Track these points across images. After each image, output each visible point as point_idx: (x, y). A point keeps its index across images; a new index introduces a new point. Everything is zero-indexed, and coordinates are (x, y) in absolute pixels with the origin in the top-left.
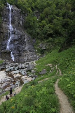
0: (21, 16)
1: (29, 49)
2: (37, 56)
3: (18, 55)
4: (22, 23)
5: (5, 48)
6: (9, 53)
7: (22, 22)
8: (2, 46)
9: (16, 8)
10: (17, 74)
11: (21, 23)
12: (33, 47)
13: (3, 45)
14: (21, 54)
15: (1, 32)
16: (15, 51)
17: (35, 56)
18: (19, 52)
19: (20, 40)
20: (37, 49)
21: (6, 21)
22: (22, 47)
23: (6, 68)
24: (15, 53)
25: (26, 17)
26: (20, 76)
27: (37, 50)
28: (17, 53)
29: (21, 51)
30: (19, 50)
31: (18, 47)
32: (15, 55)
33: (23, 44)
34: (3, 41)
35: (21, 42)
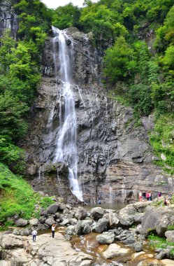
0: (94, 50)
1: (133, 155)
2: (166, 178)
3: (92, 177)
4: (99, 71)
5: (51, 157)
6: (64, 174)
7: (99, 67)
8: (41, 150)
9: (78, 34)
10: (109, 244)
11: (94, 70)
12: (145, 146)
13: (46, 148)
14: (103, 174)
15: (40, 109)
16: (84, 167)
17: (158, 178)
18: (97, 169)
19: (97, 127)
21: (51, 76)
22: (106, 147)
23: (64, 222)
24: (82, 173)
25: (111, 51)
26: (124, 251)
27: (163, 157)
28: (88, 172)
29: (102, 165)
30: (94, 162)
31: (93, 148)
32: (83, 178)
33: (109, 136)
34: (45, 136)
35: (100, 130)
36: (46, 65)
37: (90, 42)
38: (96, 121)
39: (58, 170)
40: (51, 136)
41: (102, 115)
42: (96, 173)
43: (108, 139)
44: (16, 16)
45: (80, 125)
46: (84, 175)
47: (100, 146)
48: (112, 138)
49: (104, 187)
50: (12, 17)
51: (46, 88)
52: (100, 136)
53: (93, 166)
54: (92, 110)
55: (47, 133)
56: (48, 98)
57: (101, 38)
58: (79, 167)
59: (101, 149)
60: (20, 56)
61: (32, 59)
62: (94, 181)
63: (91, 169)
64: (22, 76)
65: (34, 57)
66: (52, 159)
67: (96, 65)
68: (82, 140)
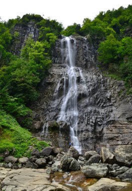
0: (91, 46)
1: (127, 116)
3: (91, 135)
4: (96, 59)
5: (56, 118)
6: (66, 130)
7: (95, 57)
8: (48, 112)
11: (92, 59)
13: (52, 111)
14: (101, 132)
16: (83, 126)
18: (95, 128)
19: (95, 95)
21: (59, 63)
22: (102, 111)
24: (82, 131)
28: (87, 130)
29: (100, 125)
30: (92, 122)
31: (91, 112)
32: (83, 135)
33: (105, 103)
34: (52, 102)
35: (97, 98)
36: (56, 57)
37: (88, 40)
38: (94, 91)
39: (60, 127)
40: (56, 102)
41: (98, 87)
42: (94, 132)
43: (104, 105)
44: (37, 30)
45: (80, 94)
46: (84, 133)
47: (97, 109)
48: (108, 104)
49: (101, 143)
50: (35, 30)
51: (55, 70)
52: (97, 102)
53: (91, 126)
54: (90, 83)
55: (54, 100)
56: (56, 76)
57: (96, 37)
58: (79, 127)
59: (98, 112)
60: (37, 48)
62: (92, 138)
63: (90, 128)
64: (38, 60)
65: (47, 50)
66: (56, 119)
67: (93, 56)
68: (82, 105)
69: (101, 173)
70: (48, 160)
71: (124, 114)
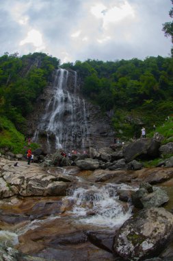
0: (79, 78)
4: (81, 88)
8: (39, 123)
15: (43, 100)
20: (120, 128)
25: (88, 78)
27: (121, 131)
34: (43, 115)
36: (51, 82)
56: (49, 95)
60: (38, 73)
61: (44, 76)
64: (37, 81)
65: (45, 75)
67: (79, 85)
69: (95, 166)
70: (39, 159)
71: (98, 130)
